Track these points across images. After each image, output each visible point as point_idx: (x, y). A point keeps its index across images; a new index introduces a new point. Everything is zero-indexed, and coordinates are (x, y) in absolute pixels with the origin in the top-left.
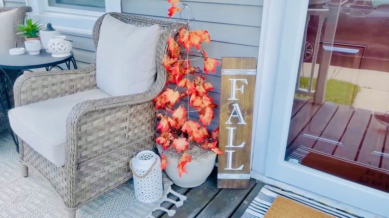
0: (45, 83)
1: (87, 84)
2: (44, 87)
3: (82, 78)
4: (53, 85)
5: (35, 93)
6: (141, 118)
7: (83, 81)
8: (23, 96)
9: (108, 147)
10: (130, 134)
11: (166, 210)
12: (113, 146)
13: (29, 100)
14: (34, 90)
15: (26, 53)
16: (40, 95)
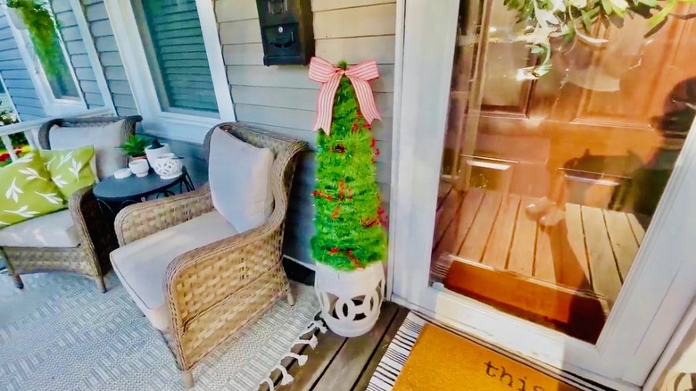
0: (151, 215)
1: (203, 207)
2: (149, 220)
3: (196, 202)
4: (161, 215)
5: (140, 228)
6: (261, 253)
7: (197, 205)
8: (126, 234)
9: (223, 294)
10: (250, 273)
11: (297, 356)
12: (230, 292)
13: (133, 236)
14: (138, 225)
15: (133, 175)
16: (147, 230)
